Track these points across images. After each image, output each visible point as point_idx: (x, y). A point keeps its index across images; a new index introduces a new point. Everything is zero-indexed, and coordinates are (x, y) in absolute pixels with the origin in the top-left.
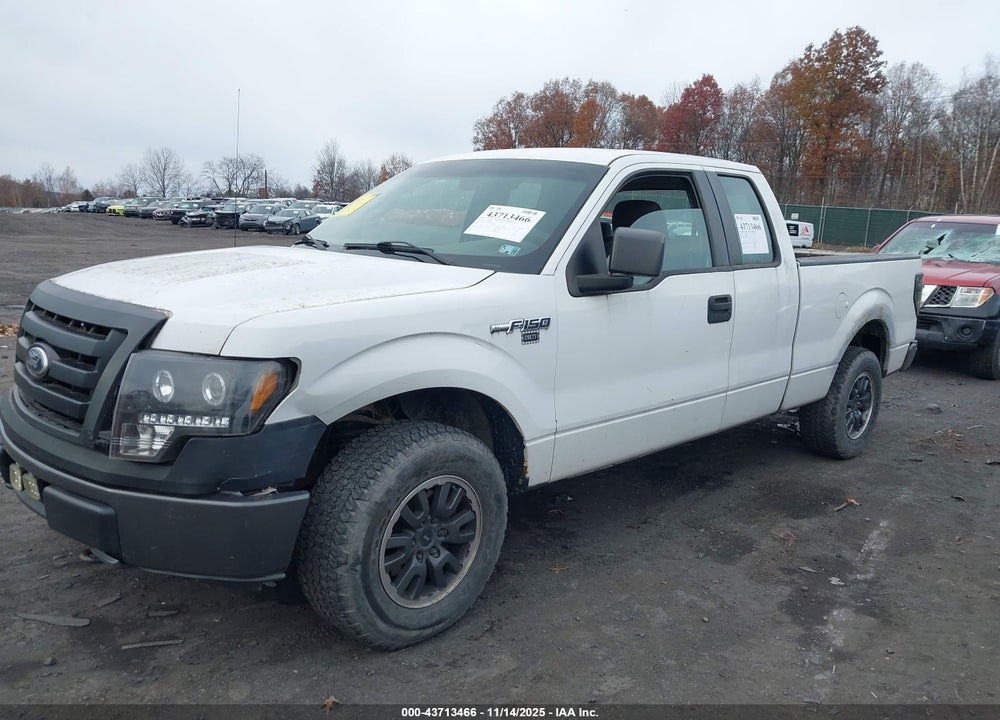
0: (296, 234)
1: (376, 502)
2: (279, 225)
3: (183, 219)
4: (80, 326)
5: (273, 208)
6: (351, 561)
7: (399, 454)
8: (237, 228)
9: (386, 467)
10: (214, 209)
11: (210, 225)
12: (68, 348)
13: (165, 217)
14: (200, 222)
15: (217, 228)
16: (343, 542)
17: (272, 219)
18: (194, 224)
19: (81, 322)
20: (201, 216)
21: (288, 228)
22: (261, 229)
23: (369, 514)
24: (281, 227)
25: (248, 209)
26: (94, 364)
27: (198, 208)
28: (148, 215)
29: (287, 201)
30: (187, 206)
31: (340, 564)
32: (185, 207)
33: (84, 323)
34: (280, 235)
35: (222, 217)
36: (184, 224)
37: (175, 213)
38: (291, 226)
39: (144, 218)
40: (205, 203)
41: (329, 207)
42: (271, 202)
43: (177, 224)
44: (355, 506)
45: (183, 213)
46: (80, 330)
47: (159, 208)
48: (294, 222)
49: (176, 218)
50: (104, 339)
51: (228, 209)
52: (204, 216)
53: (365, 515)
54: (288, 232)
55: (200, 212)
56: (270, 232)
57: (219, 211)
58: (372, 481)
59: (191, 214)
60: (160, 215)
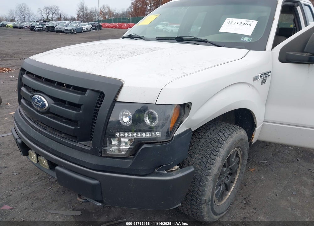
0: (75, 33)
1: (215, 175)
2: (69, 30)
3: (34, 28)
4: (63, 86)
5: (66, 24)
6: (207, 201)
7: (220, 149)
8: (54, 32)
9: (217, 158)
10: (45, 25)
11: (44, 31)
12: (60, 98)
13: (27, 28)
14: (41, 30)
15: (47, 32)
16: (203, 195)
17: (66, 28)
18: (39, 30)
19: (63, 84)
20: (41, 27)
21: (72, 31)
22: (63, 32)
23: (212, 181)
24: (70, 31)
25: (57, 25)
26: (80, 107)
27: (39, 25)
28: (21, 28)
29: (70, 22)
30: (35, 24)
31: (202, 204)
32: (34, 24)
33: (66, 84)
34: (70, 34)
35: (48, 28)
36: (35, 30)
37: (31, 26)
38: (73, 31)
39: (20, 28)
40: (41, 23)
41: (85, 24)
42: (65, 22)
43: (32, 30)
44: (207, 179)
45: (34, 27)
46: (64, 88)
47: (25, 25)
48: (74, 29)
49: (32, 28)
50: (84, 94)
51: (50, 25)
52: (42, 27)
53: (212, 182)
54: (72, 33)
55: (40, 26)
56: (66, 33)
57: (47, 26)
58: (212, 166)
59: (37, 27)
60: (26, 27)
